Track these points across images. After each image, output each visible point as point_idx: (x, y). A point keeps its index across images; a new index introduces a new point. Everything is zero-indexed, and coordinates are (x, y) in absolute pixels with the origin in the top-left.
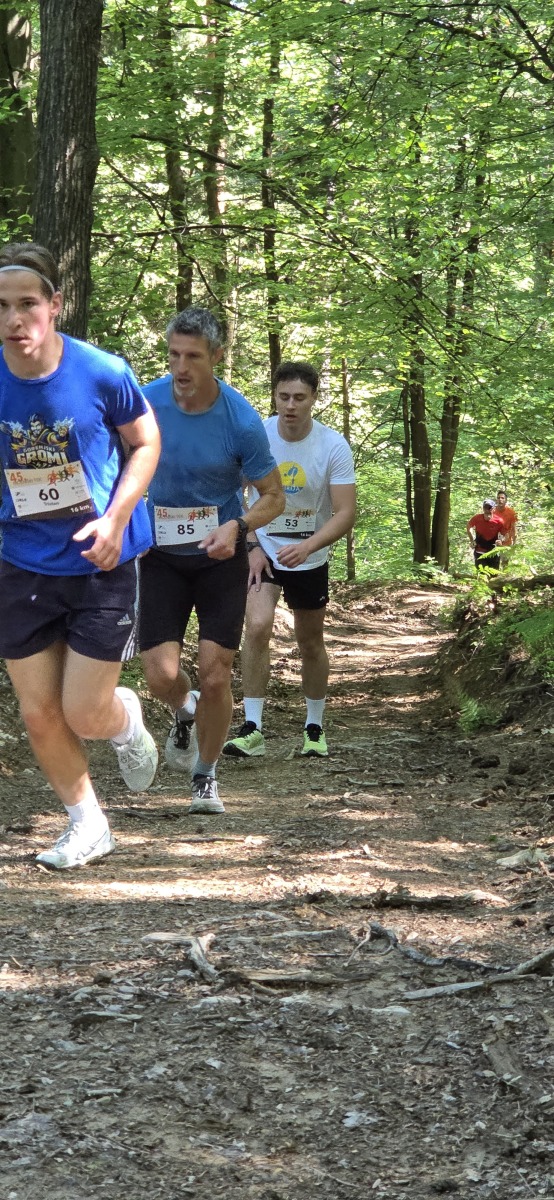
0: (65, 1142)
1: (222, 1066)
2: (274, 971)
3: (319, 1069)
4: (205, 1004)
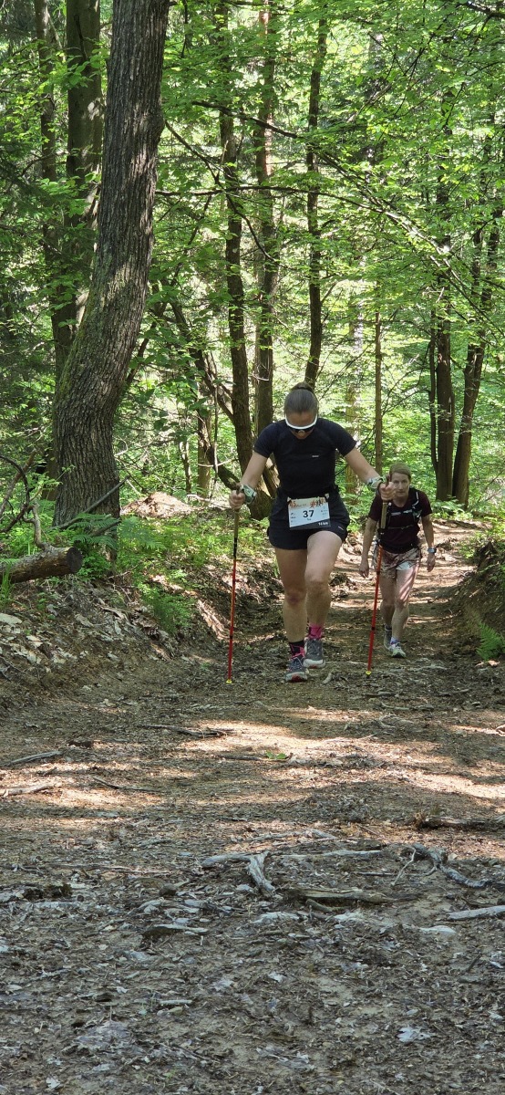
0: (142, 1050)
1: (284, 980)
2: (328, 889)
3: (373, 985)
4: (265, 919)
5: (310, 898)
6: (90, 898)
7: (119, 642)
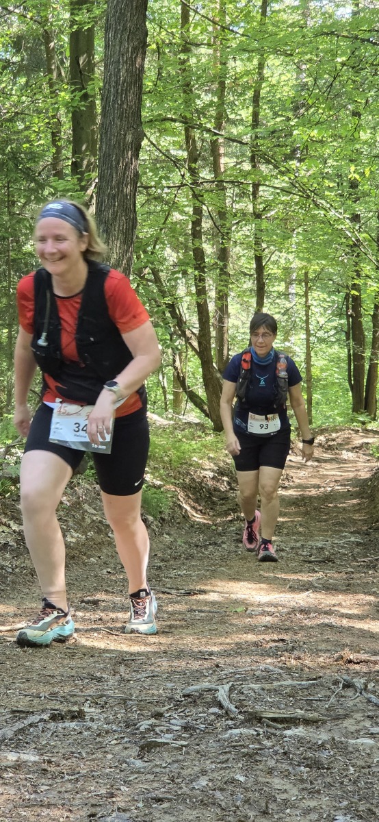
1: (246, 780)
2: (278, 711)
3: (314, 784)
4: (231, 734)
5: (265, 718)
6: (99, 720)
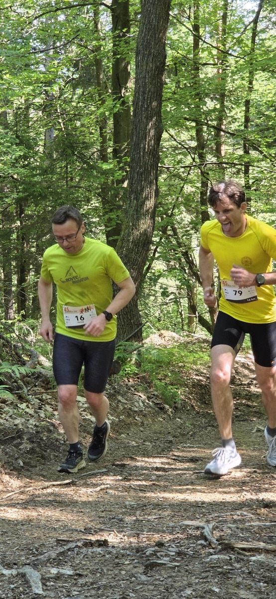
1: (220, 591)
2: (247, 543)
3: (269, 595)
4: (211, 559)
5: (237, 547)
6: (118, 547)
7: (141, 411)
